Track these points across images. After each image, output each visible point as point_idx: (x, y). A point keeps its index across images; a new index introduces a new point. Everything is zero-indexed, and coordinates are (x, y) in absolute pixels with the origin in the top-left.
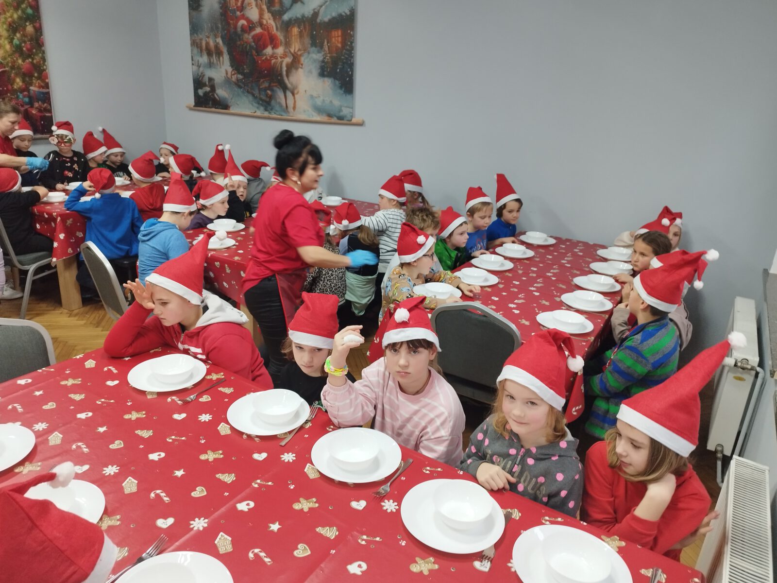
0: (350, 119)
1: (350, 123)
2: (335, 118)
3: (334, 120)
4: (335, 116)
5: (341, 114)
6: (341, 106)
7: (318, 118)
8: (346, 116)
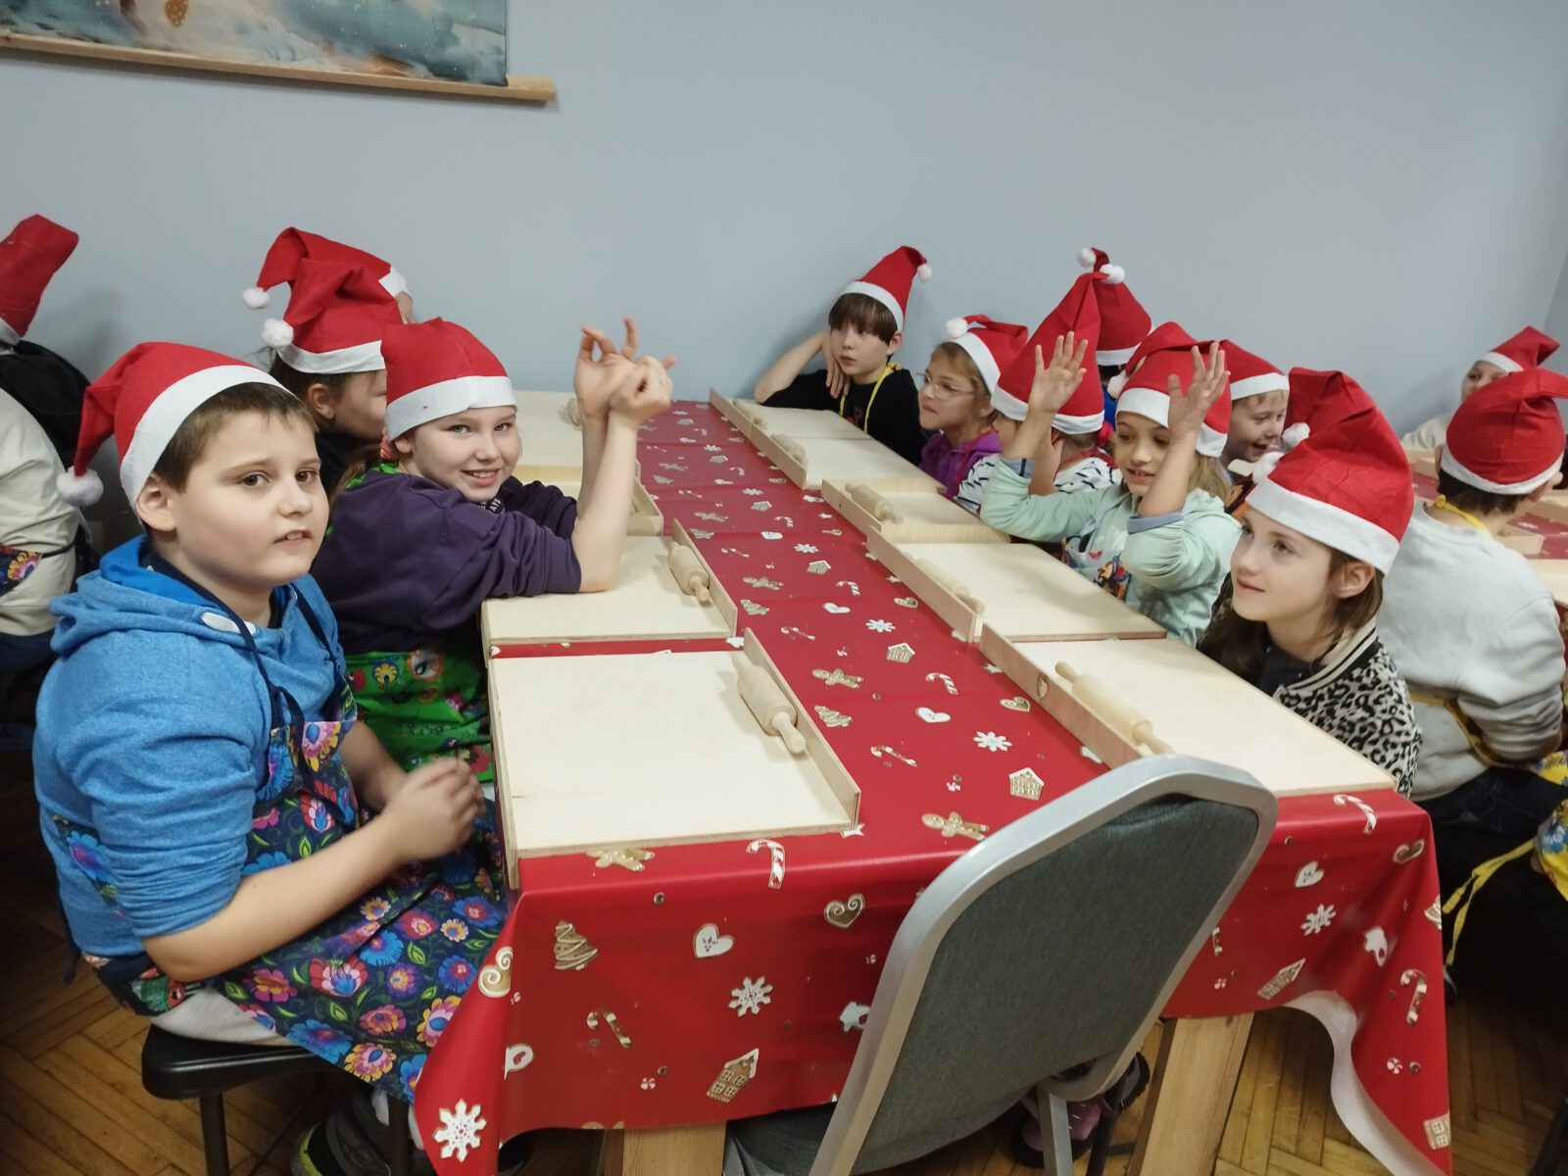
0: (495, 76)
1: (499, 94)
2: (422, 70)
3: (418, 76)
4: (423, 61)
5: (452, 53)
6: (449, 22)
7: (329, 66)
8: (473, 64)
